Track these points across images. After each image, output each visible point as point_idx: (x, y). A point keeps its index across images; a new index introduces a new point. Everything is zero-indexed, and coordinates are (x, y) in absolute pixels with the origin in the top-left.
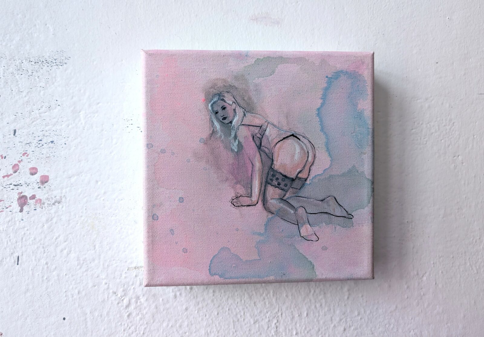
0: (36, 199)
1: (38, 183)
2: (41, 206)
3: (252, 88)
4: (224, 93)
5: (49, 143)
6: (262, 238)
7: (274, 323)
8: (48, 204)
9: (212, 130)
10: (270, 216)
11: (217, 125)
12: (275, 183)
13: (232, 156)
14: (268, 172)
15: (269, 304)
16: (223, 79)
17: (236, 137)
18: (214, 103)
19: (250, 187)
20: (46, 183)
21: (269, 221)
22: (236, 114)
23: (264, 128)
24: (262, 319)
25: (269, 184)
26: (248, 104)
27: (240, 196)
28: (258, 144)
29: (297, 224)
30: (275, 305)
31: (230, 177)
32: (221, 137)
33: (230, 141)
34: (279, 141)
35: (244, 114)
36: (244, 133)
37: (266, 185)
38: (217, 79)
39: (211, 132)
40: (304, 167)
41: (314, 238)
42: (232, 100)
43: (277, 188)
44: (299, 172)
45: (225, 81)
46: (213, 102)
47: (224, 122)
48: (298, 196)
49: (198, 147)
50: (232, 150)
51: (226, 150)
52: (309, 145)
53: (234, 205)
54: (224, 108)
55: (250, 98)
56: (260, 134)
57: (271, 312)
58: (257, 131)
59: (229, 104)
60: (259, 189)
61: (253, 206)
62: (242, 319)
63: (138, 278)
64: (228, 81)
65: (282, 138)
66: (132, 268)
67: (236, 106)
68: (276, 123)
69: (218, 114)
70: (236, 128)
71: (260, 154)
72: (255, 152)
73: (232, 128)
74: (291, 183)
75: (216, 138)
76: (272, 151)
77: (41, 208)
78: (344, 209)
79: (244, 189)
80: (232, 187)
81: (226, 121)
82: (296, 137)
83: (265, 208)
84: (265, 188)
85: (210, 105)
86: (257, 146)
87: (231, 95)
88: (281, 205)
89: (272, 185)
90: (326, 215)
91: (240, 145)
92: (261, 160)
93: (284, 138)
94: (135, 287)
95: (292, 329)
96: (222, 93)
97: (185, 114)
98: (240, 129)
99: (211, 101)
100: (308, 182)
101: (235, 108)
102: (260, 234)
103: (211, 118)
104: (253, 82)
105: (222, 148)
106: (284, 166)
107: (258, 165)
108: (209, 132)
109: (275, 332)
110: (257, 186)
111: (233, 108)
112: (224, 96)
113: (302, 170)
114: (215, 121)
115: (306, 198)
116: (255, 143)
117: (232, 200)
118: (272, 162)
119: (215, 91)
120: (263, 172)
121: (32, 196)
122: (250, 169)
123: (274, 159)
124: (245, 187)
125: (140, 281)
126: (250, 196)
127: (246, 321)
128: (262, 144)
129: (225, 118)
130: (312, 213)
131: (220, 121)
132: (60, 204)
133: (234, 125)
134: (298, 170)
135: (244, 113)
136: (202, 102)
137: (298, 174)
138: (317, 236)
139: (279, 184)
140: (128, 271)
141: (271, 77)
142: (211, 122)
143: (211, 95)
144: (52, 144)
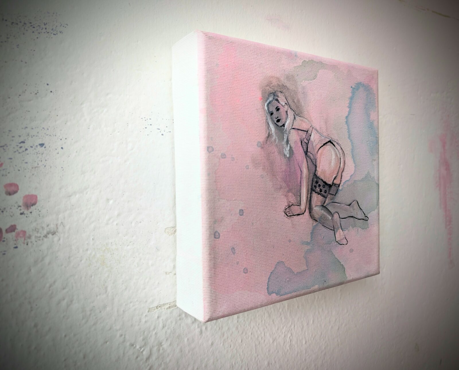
0: (16, 231)
1: (20, 206)
2: (25, 241)
3: (300, 90)
4: (278, 93)
5: (37, 146)
6: (309, 247)
7: (289, 337)
8: (36, 237)
9: (268, 132)
10: (315, 223)
11: (272, 128)
12: (318, 189)
13: (285, 162)
14: (313, 179)
15: (284, 318)
16: (277, 78)
17: (288, 142)
18: (270, 103)
19: (299, 195)
20: (32, 205)
21: (314, 228)
22: (288, 116)
23: (310, 133)
24: (280, 336)
25: (314, 191)
26: (297, 107)
27: (291, 204)
28: (305, 149)
29: (333, 229)
30: (289, 318)
31: (284, 185)
32: (275, 140)
33: (283, 146)
34: (321, 147)
35: (294, 117)
36: (294, 137)
37: (311, 192)
38: (272, 77)
39: (267, 135)
40: (338, 173)
41: (344, 242)
42: (285, 101)
43: (319, 195)
44: (335, 179)
45: (278, 79)
46: (268, 101)
47: (278, 125)
48: (334, 202)
49: (256, 151)
50: (284, 156)
51: (280, 155)
52: (341, 151)
53: (287, 215)
54: (278, 109)
55: (299, 101)
56: (307, 139)
57: (286, 327)
58: (304, 136)
59: (282, 105)
60: (306, 197)
61: (301, 214)
62: (263, 341)
63: (160, 319)
64: (281, 80)
65: (323, 144)
66: (153, 309)
67: (288, 108)
68: (318, 129)
69: (273, 115)
70: (288, 131)
71: (307, 160)
72: (303, 158)
73: (285, 132)
74: (329, 189)
75: (271, 142)
76: (315, 157)
77: (26, 243)
78: (363, 212)
79: (294, 198)
80: (285, 196)
81: (280, 124)
82: (332, 143)
83: (311, 216)
84: (311, 195)
85: (266, 104)
86: (304, 151)
87: (284, 96)
88: (323, 211)
89: (316, 192)
90: (352, 219)
91: (291, 151)
92: (308, 166)
93: (324, 145)
94: (157, 332)
95: (302, 339)
96: (276, 93)
97: (244, 113)
98: (291, 133)
99: (267, 100)
100: (340, 188)
101: (286, 110)
102: (308, 244)
103: (267, 120)
104: (301, 84)
105: (276, 153)
106: (324, 172)
107: (305, 171)
108: (265, 135)
109: (289, 346)
110: (305, 193)
111: (285, 110)
112: (278, 97)
113: (336, 176)
114: (271, 123)
115: (339, 203)
116: (303, 149)
117: (285, 209)
118: (316, 168)
119: (270, 89)
120: (309, 179)
121: (10, 228)
122: (299, 175)
123: (317, 165)
124: (295, 195)
125: (163, 322)
126: (299, 204)
127: (266, 343)
128: (308, 149)
129: (278, 121)
130: (343, 217)
131: (275, 123)
132: (55, 235)
133: (286, 129)
134: (334, 177)
135: (294, 115)
136: (260, 100)
137: (334, 180)
138: (347, 240)
139: (321, 191)
140: (149, 313)
141: (314, 81)
142: (267, 124)
143: (267, 93)
144: (41, 148)
